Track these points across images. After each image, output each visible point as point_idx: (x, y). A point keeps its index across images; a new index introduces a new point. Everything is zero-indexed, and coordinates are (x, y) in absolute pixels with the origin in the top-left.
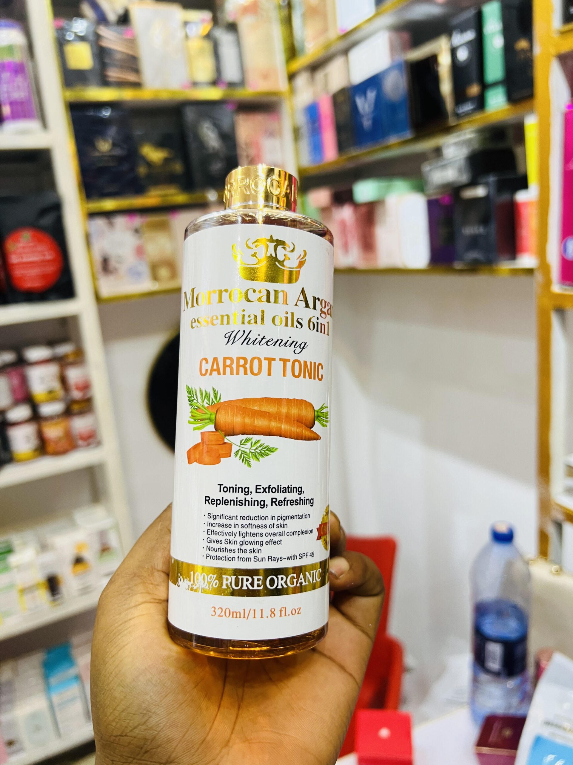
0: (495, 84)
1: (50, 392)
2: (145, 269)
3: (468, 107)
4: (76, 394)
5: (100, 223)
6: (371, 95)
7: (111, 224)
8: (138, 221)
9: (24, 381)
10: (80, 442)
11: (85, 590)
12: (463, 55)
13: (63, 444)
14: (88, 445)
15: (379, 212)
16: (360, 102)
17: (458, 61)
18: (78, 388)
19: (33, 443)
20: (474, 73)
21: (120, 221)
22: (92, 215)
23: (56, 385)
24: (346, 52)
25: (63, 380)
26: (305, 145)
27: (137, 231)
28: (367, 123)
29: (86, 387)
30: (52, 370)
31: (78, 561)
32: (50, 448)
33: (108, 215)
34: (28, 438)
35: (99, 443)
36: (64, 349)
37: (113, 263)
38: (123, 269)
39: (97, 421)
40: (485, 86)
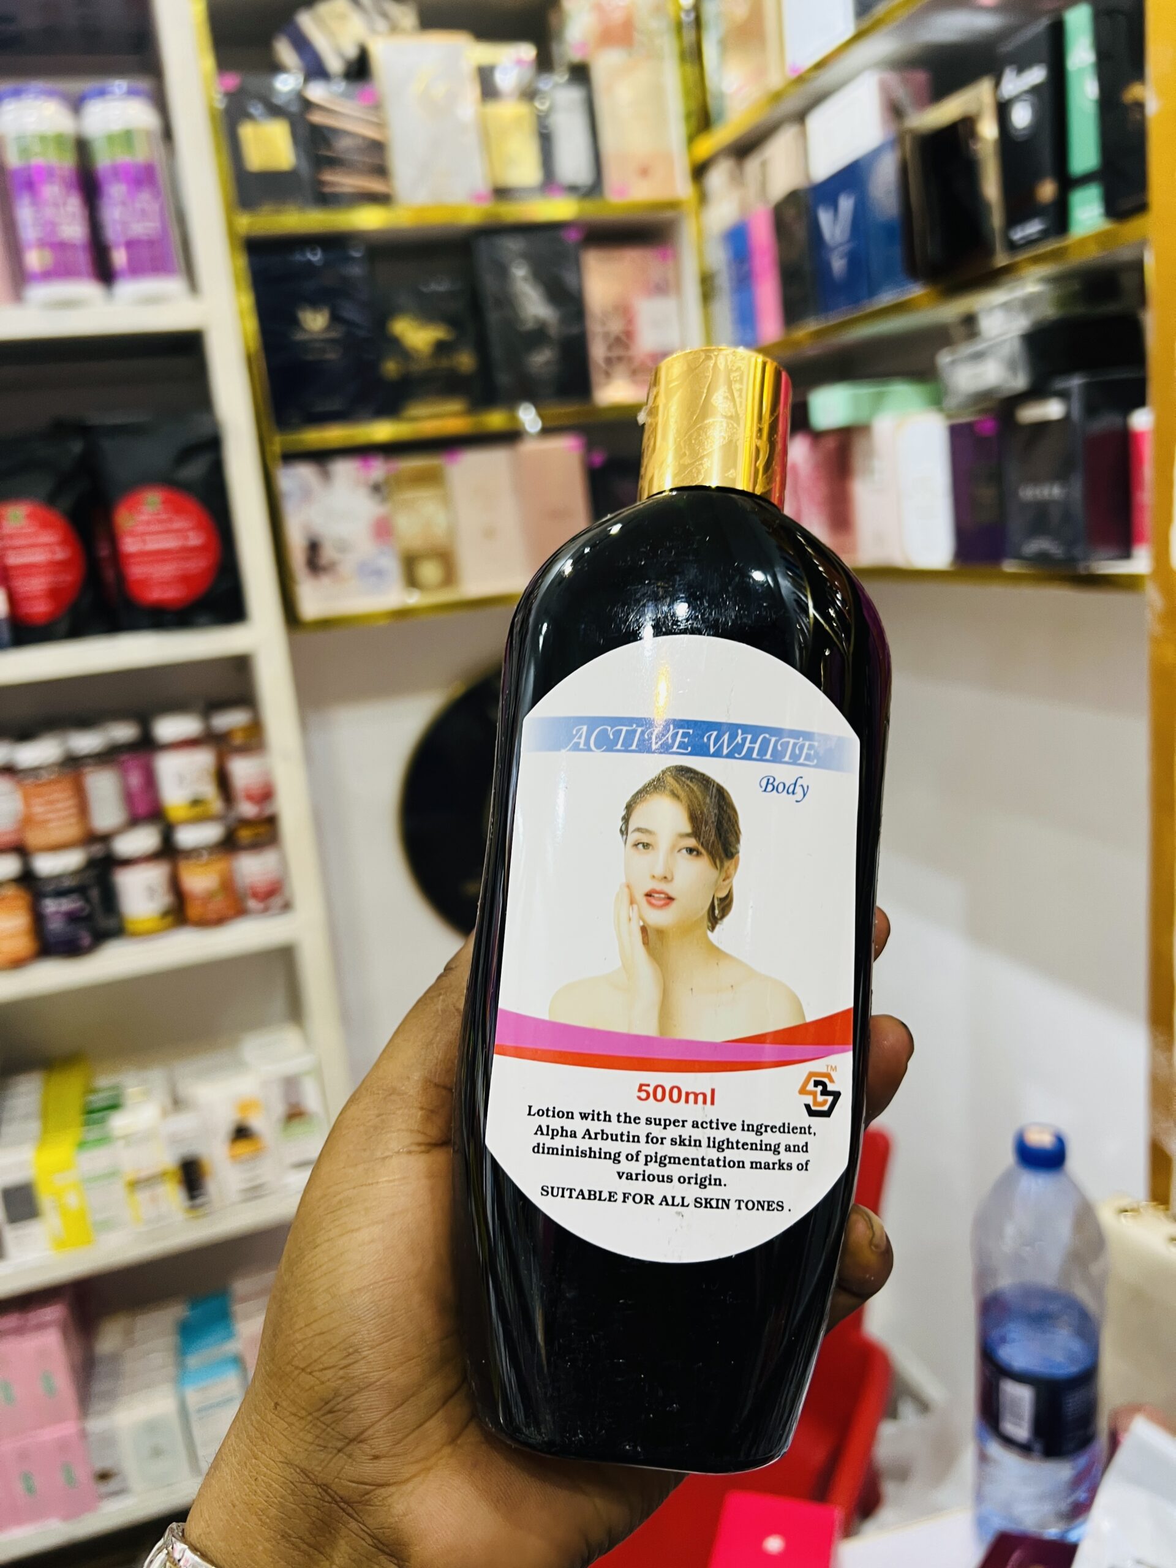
0: (1086, 179)
1: (196, 802)
2: (392, 566)
3: (1033, 228)
4: (247, 809)
5: (304, 473)
6: (846, 204)
7: (326, 476)
8: (378, 469)
9: (150, 781)
10: (252, 904)
11: (254, 1192)
12: (1022, 117)
13: (218, 905)
14: (266, 910)
15: (859, 447)
16: (824, 217)
17: (1016, 130)
18: (250, 798)
19: (163, 900)
20: (1046, 153)
21: (344, 469)
22: (288, 459)
23: (209, 790)
24: (800, 117)
25: (223, 780)
26: (725, 308)
27: (376, 488)
28: (838, 264)
29: (265, 795)
30: (203, 759)
31: (241, 1133)
32: (193, 911)
33: (320, 457)
34: (151, 891)
35: (287, 907)
36: (231, 720)
37: (328, 553)
38: (348, 564)
39: (284, 862)
40: (1068, 183)
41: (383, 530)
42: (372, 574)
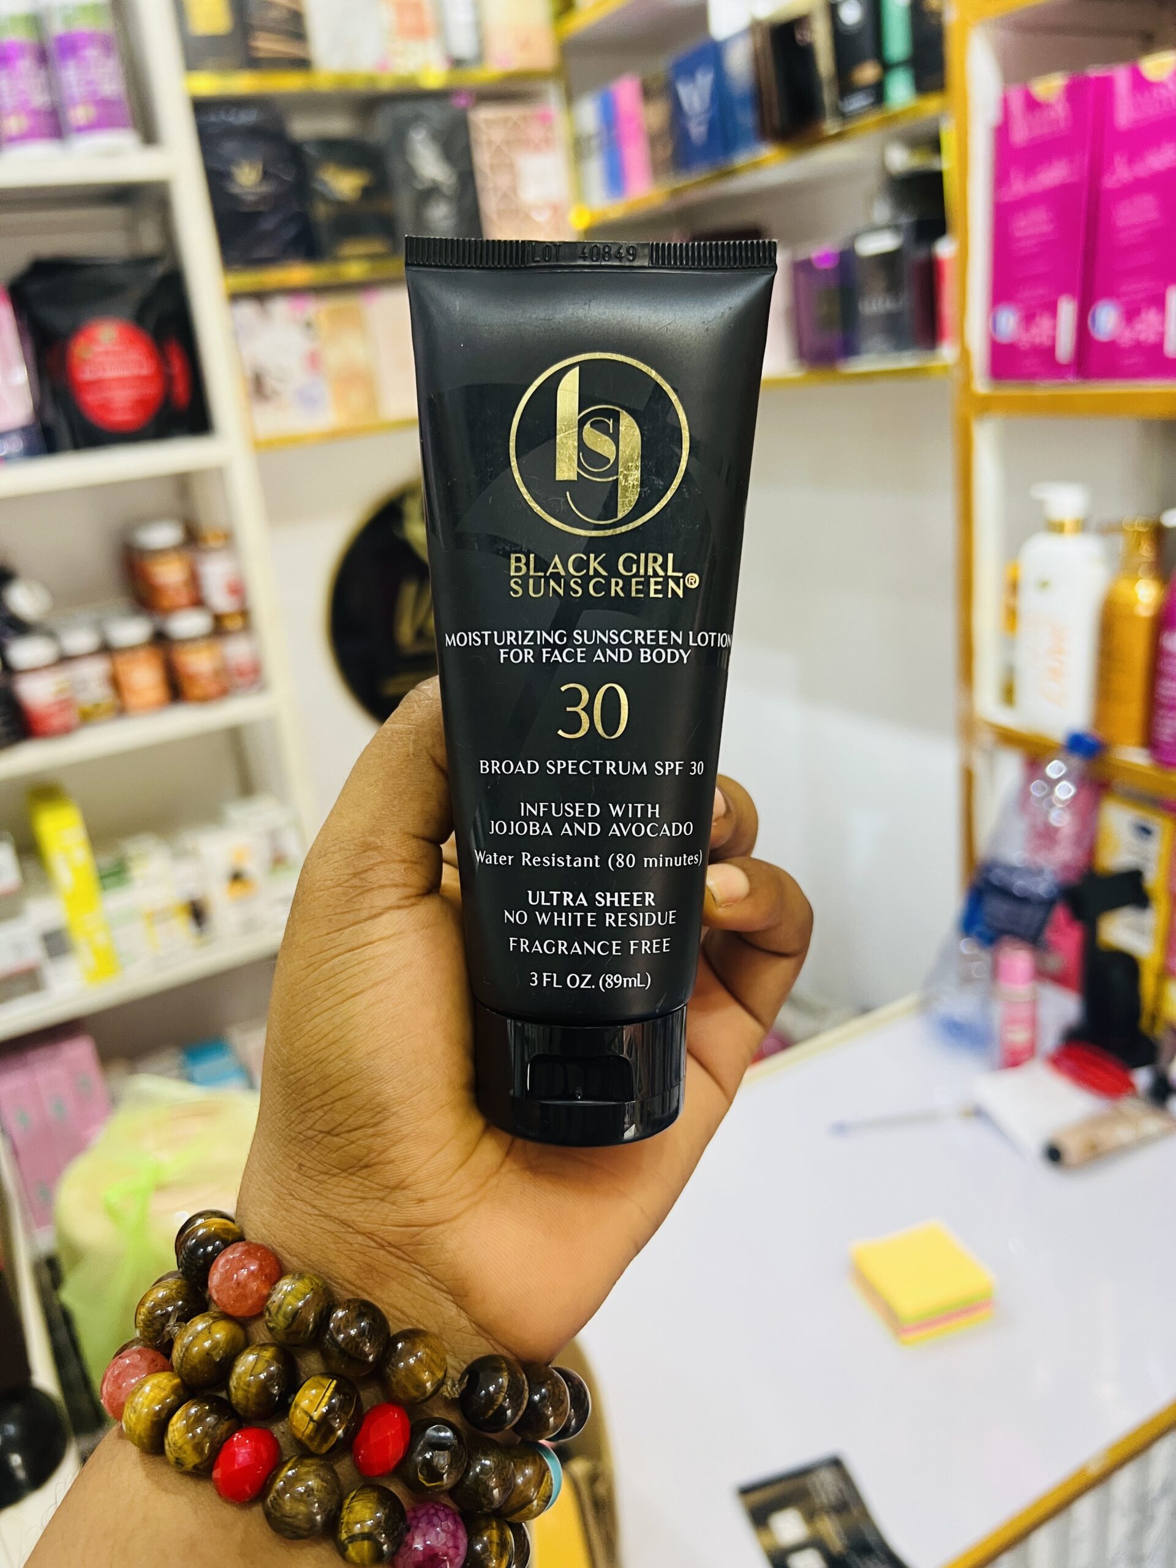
0: (899, 64)
3: (857, 103)
4: (221, 603)
5: (247, 311)
6: (704, 80)
7: (265, 313)
8: (310, 308)
11: (250, 926)
12: (851, 15)
14: (249, 687)
16: (684, 91)
17: (844, 25)
20: (867, 44)
21: (281, 308)
22: (236, 297)
26: (595, 169)
27: (309, 325)
28: (697, 131)
29: (238, 590)
31: (237, 877)
33: (260, 296)
35: (265, 686)
37: (270, 383)
38: (287, 392)
39: (259, 647)
40: (886, 67)
41: (314, 361)
42: (308, 401)
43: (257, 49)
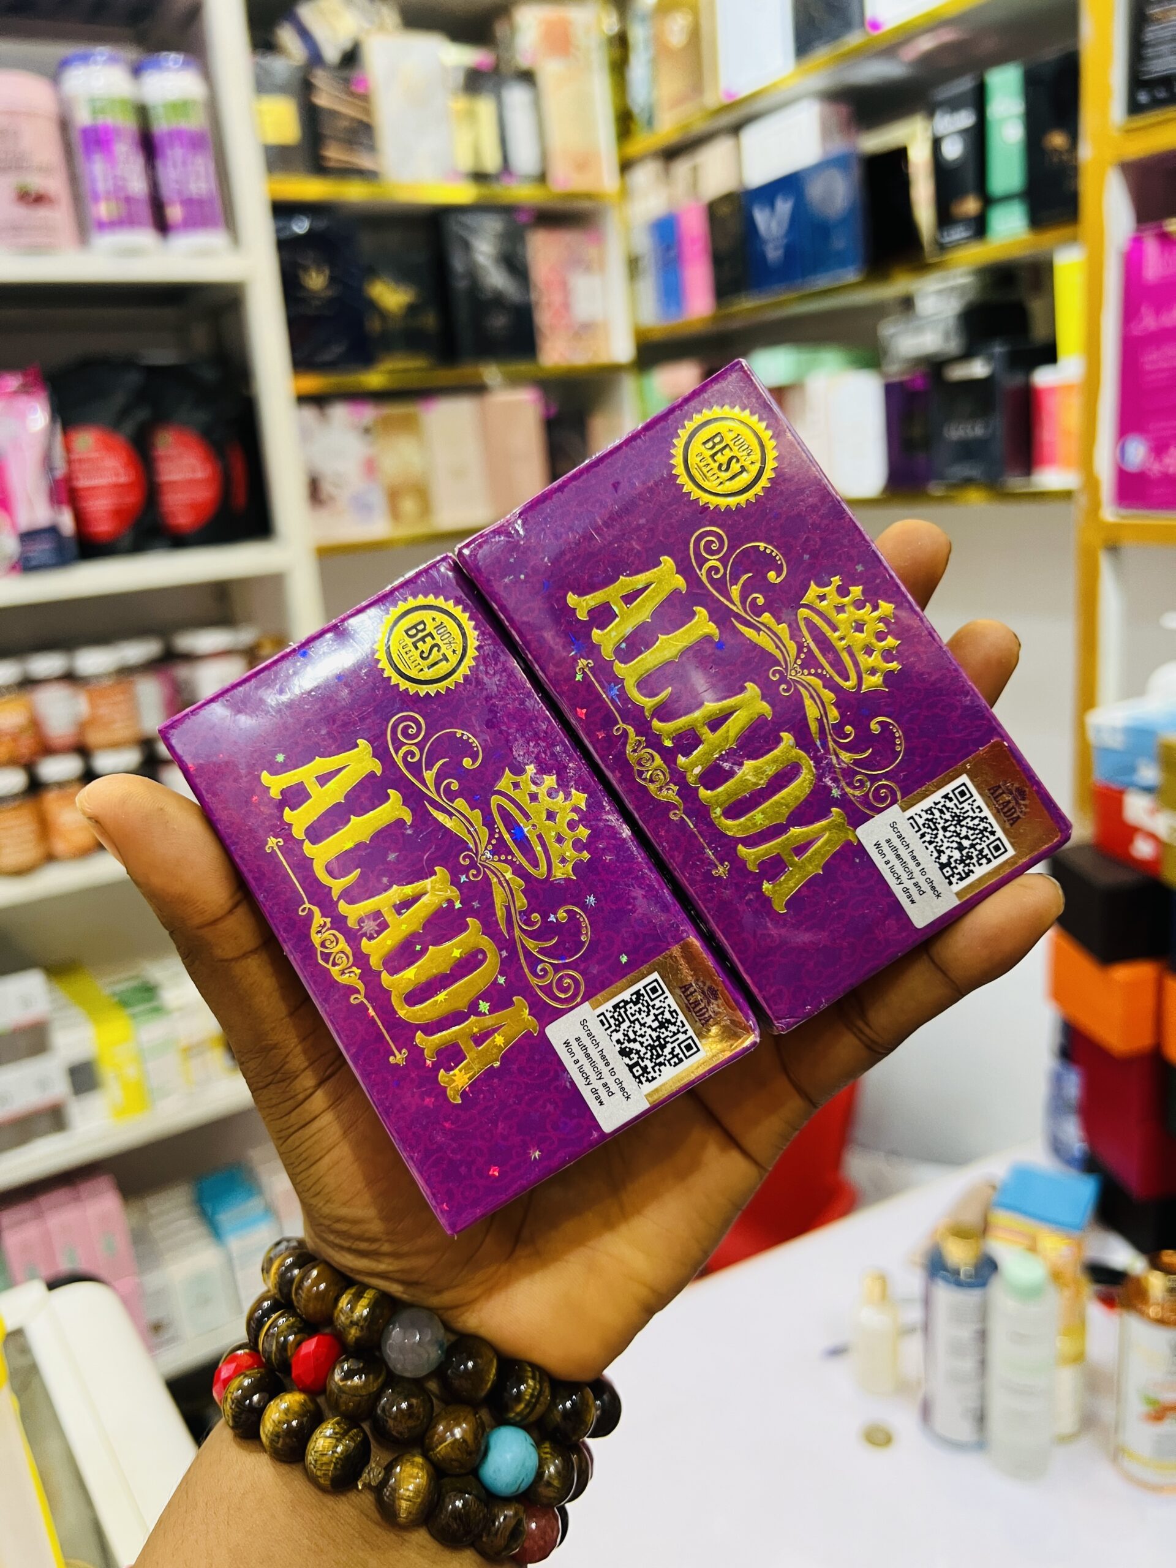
0: (1007, 198)
2: (378, 499)
3: (958, 233)
6: (784, 207)
7: (324, 418)
8: (369, 413)
12: (952, 150)
15: (792, 403)
16: (761, 217)
17: (944, 159)
20: (970, 178)
21: (340, 413)
24: (735, 130)
26: (648, 287)
27: (367, 431)
30: (234, 668)
33: (321, 401)
37: (327, 488)
38: (343, 497)
40: (988, 201)
41: (370, 467)
42: (362, 507)
43: (329, 159)
